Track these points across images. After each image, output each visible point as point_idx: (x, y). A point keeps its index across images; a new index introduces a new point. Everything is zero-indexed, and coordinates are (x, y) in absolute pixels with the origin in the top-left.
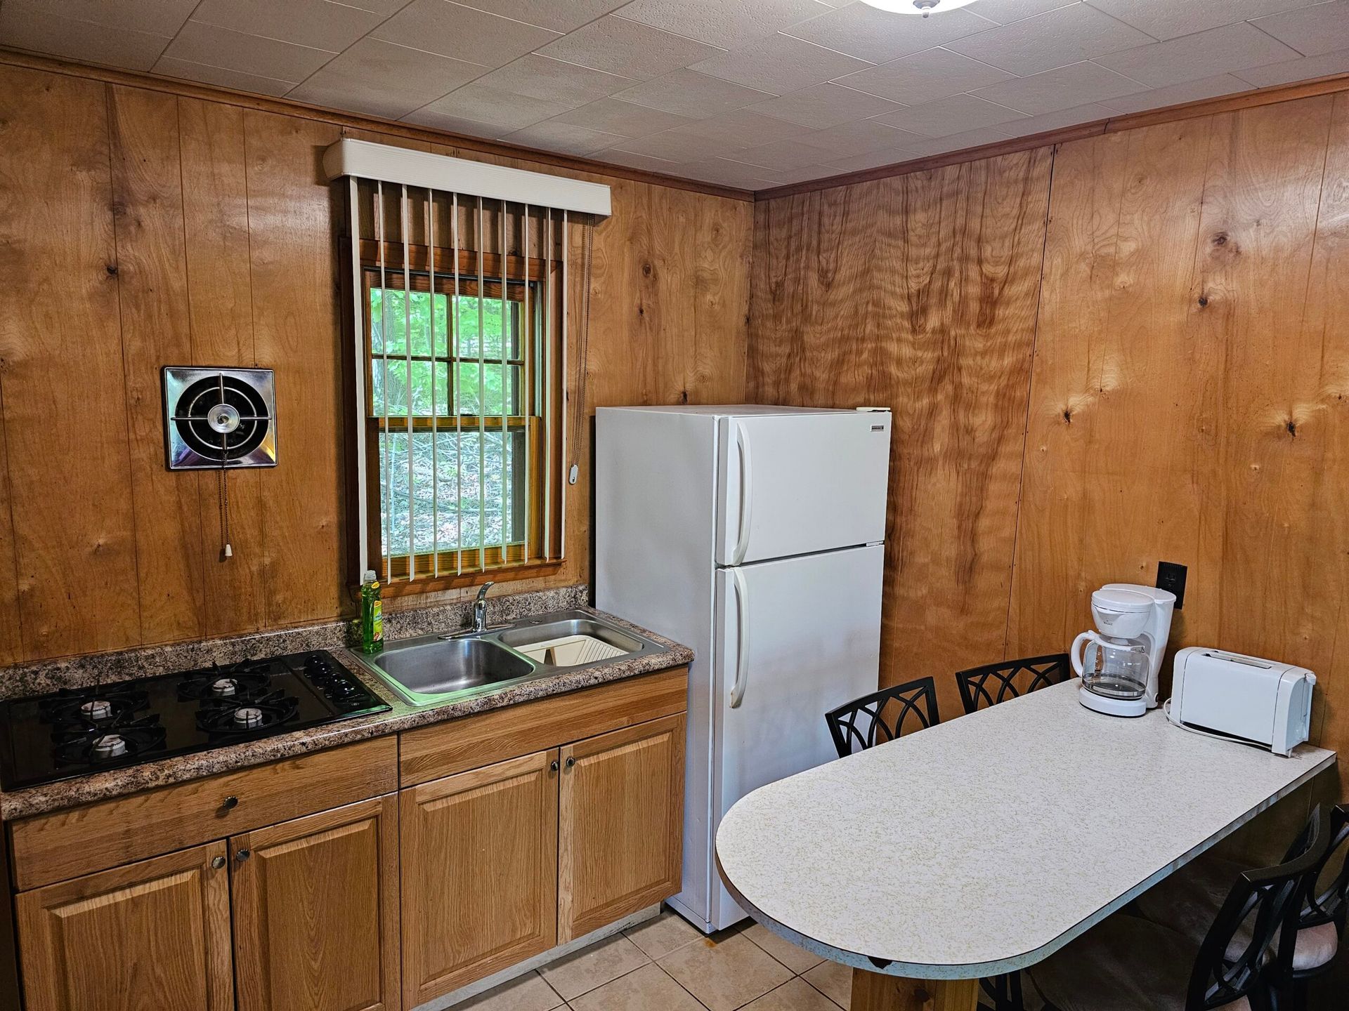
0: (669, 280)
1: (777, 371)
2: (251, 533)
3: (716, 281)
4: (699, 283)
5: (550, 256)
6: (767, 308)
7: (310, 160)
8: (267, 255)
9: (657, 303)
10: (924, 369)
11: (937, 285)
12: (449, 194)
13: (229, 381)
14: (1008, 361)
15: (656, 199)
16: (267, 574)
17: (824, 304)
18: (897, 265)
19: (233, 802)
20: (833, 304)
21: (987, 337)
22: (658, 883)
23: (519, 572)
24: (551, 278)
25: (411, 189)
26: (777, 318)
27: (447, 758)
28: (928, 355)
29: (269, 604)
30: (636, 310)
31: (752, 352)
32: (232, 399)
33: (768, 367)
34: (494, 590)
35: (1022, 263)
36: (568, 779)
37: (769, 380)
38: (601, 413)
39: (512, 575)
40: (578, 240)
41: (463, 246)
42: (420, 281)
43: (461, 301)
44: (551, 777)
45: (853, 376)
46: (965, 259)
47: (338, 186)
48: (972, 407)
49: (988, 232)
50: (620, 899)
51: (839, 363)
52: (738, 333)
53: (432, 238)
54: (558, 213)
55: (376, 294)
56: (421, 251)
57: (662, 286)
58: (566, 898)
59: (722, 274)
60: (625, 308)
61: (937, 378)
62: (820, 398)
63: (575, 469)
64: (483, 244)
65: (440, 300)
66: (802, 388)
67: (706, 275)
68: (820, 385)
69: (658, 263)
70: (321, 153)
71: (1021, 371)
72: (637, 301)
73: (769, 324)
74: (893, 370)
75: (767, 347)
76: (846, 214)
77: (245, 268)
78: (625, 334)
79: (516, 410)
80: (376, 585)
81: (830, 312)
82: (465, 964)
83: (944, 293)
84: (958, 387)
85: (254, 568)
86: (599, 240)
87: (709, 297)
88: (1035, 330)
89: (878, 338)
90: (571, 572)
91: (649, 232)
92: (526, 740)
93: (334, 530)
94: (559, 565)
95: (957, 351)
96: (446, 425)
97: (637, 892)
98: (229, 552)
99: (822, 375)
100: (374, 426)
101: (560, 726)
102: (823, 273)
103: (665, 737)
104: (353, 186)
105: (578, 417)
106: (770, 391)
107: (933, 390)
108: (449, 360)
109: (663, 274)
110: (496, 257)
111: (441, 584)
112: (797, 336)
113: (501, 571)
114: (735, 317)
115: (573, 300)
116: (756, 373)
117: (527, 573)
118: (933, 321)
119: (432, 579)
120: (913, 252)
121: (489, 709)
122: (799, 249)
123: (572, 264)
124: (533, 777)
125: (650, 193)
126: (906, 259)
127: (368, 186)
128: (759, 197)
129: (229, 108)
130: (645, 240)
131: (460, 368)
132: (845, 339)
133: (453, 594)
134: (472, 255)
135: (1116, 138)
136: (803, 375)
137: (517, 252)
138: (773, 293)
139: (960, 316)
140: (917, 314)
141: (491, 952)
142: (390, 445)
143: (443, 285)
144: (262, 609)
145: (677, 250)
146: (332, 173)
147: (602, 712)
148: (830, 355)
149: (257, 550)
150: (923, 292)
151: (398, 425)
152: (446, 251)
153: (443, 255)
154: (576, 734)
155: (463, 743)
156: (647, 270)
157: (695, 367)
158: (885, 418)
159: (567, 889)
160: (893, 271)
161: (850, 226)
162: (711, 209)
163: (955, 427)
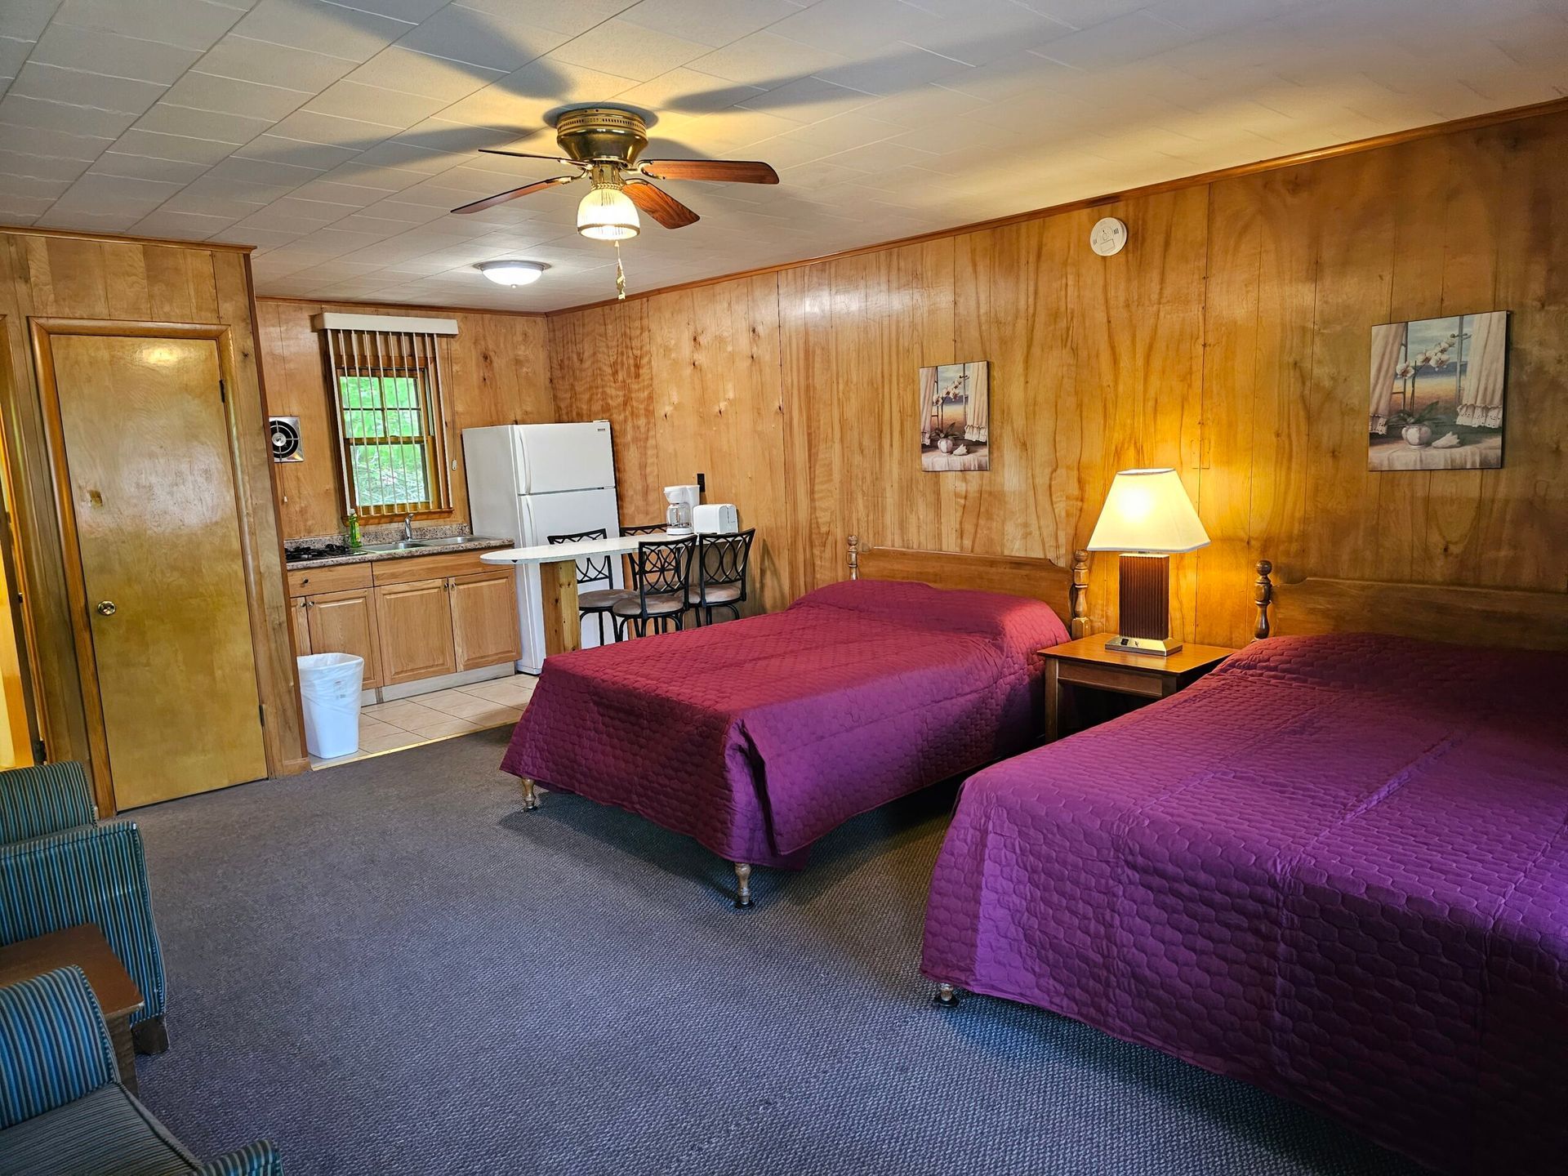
0: (499, 363)
1: (567, 407)
2: (294, 492)
3: (528, 361)
4: (518, 362)
5: (429, 355)
6: (558, 373)
7: (308, 323)
8: (292, 366)
9: (493, 374)
10: (620, 400)
11: (619, 360)
12: (375, 332)
13: (280, 423)
14: (646, 393)
15: (487, 322)
16: (303, 512)
17: (581, 370)
18: (606, 351)
19: (306, 581)
20: (584, 370)
21: (638, 383)
22: (508, 652)
23: (429, 514)
24: (431, 367)
25: (356, 331)
26: (563, 378)
27: (394, 576)
28: (621, 393)
29: (305, 526)
30: (482, 379)
31: (555, 397)
32: (282, 431)
33: (562, 405)
34: (415, 524)
35: (644, 349)
36: (454, 594)
37: (564, 412)
38: (467, 432)
39: (425, 517)
40: (444, 346)
41: (384, 353)
42: (364, 372)
43: (387, 381)
44: (445, 591)
45: (596, 407)
46: (627, 347)
47: (322, 333)
48: (638, 416)
49: (632, 335)
50: (488, 656)
51: (590, 400)
52: (546, 388)
53: (368, 353)
54: (431, 336)
55: (343, 380)
56: (363, 358)
57: (495, 365)
58: (459, 650)
59: (531, 357)
60: (475, 376)
61: (625, 404)
62: (585, 418)
63: (455, 462)
64: (394, 353)
65: (376, 380)
66: (578, 414)
67: (522, 358)
68: (585, 412)
69: (492, 354)
70: (313, 318)
71: (650, 398)
72: (482, 375)
73: (561, 382)
74: (610, 401)
75: (560, 394)
76: (584, 325)
77: (283, 372)
78: (477, 392)
79: (421, 433)
80: (355, 515)
81: (584, 374)
82: (412, 670)
83: (623, 364)
84: (632, 407)
85: (298, 509)
86: (455, 345)
87: (525, 370)
88: (652, 379)
89: (603, 387)
90: (458, 516)
91: (484, 337)
92: (431, 573)
93: (333, 492)
94: (451, 512)
95: (630, 391)
96: (383, 441)
97: (497, 654)
98: (286, 500)
99: (585, 407)
100: (347, 442)
101: (446, 568)
102: (579, 354)
103: (504, 580)
104: (329, 333)
105: (454, 436)
106: (565, 417)
107: (624, 410)
108: (382, 410)
109: (495, 359)
110: (402, 358)
111: (387, 520)
112: (572, 387)
113: (419, 514)
114: (543, 378)
115: (444, 376)
116: (558, 409)
117: (434, 516)
118: (620, 378)
119: (384, 516)
120: (610, 344)
121: (412, 557)
122: (568, 343)
123: (442, 358)
124: (436, 590)
125: (483, 319)
126: (608, 347)
127: (336, 332)
128: (547, 315)
129: (272, 303)
130: (483, 343)
131: (387, 413)
132: (591, 388)
133: (395, 525)
134: (389, 358)
135: (664, 295)
136: (577, 407)
137: (412, 355)
138: (560, 365)
139: (629, 375)
140: (615, 373)
141: (423, 668)
142: (358, 452)
143: (375, 373)
144: (302, 528)
145: (502, 345)
146: (319, 327)
147: (467, 564)
148: (587, 396)
149: (298, 500)
150: (615, 363)
151: (359, 442)
152: (376, 357)
153: (374, 360)
154: (455, 573)
155: (401, 570)
156: (486, 358)
157: (521, 406)
158: (607, 425)
159: (459, 646)
160: (604, 353)
161: (585, 331)
162: (520, 324)
163: (634, 427)
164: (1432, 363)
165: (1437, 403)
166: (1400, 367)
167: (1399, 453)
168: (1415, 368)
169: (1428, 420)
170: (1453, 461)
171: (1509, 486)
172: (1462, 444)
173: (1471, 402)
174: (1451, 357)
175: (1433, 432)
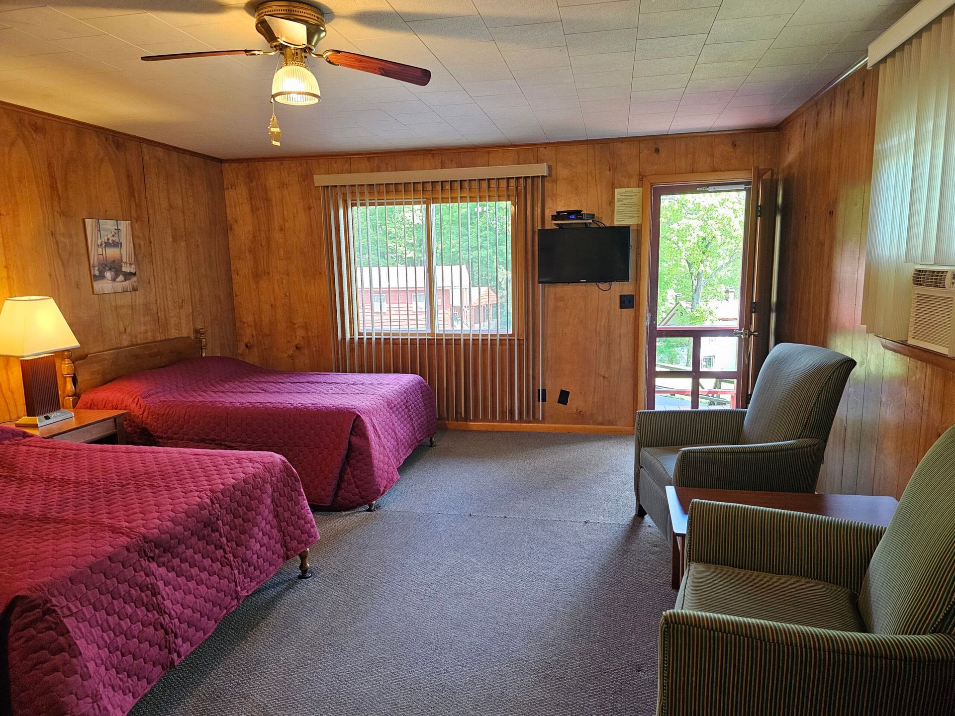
164: (110, 241)
165: (114, 261)
166: (99, 242)
167: (106, 285)
168: (105, 242)
169: (114, 268)
170: (124, 288)
171: (139, 298)
172: (125, 280)
173: (125, 261)
174: (116, 239)
175: (116, 275)
